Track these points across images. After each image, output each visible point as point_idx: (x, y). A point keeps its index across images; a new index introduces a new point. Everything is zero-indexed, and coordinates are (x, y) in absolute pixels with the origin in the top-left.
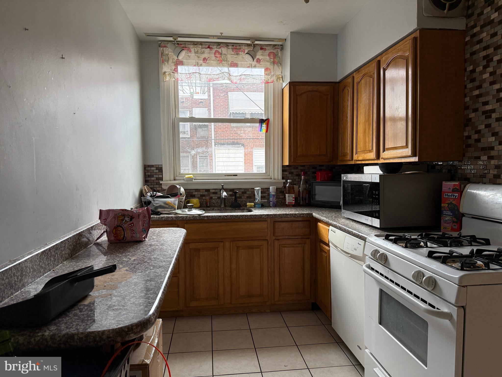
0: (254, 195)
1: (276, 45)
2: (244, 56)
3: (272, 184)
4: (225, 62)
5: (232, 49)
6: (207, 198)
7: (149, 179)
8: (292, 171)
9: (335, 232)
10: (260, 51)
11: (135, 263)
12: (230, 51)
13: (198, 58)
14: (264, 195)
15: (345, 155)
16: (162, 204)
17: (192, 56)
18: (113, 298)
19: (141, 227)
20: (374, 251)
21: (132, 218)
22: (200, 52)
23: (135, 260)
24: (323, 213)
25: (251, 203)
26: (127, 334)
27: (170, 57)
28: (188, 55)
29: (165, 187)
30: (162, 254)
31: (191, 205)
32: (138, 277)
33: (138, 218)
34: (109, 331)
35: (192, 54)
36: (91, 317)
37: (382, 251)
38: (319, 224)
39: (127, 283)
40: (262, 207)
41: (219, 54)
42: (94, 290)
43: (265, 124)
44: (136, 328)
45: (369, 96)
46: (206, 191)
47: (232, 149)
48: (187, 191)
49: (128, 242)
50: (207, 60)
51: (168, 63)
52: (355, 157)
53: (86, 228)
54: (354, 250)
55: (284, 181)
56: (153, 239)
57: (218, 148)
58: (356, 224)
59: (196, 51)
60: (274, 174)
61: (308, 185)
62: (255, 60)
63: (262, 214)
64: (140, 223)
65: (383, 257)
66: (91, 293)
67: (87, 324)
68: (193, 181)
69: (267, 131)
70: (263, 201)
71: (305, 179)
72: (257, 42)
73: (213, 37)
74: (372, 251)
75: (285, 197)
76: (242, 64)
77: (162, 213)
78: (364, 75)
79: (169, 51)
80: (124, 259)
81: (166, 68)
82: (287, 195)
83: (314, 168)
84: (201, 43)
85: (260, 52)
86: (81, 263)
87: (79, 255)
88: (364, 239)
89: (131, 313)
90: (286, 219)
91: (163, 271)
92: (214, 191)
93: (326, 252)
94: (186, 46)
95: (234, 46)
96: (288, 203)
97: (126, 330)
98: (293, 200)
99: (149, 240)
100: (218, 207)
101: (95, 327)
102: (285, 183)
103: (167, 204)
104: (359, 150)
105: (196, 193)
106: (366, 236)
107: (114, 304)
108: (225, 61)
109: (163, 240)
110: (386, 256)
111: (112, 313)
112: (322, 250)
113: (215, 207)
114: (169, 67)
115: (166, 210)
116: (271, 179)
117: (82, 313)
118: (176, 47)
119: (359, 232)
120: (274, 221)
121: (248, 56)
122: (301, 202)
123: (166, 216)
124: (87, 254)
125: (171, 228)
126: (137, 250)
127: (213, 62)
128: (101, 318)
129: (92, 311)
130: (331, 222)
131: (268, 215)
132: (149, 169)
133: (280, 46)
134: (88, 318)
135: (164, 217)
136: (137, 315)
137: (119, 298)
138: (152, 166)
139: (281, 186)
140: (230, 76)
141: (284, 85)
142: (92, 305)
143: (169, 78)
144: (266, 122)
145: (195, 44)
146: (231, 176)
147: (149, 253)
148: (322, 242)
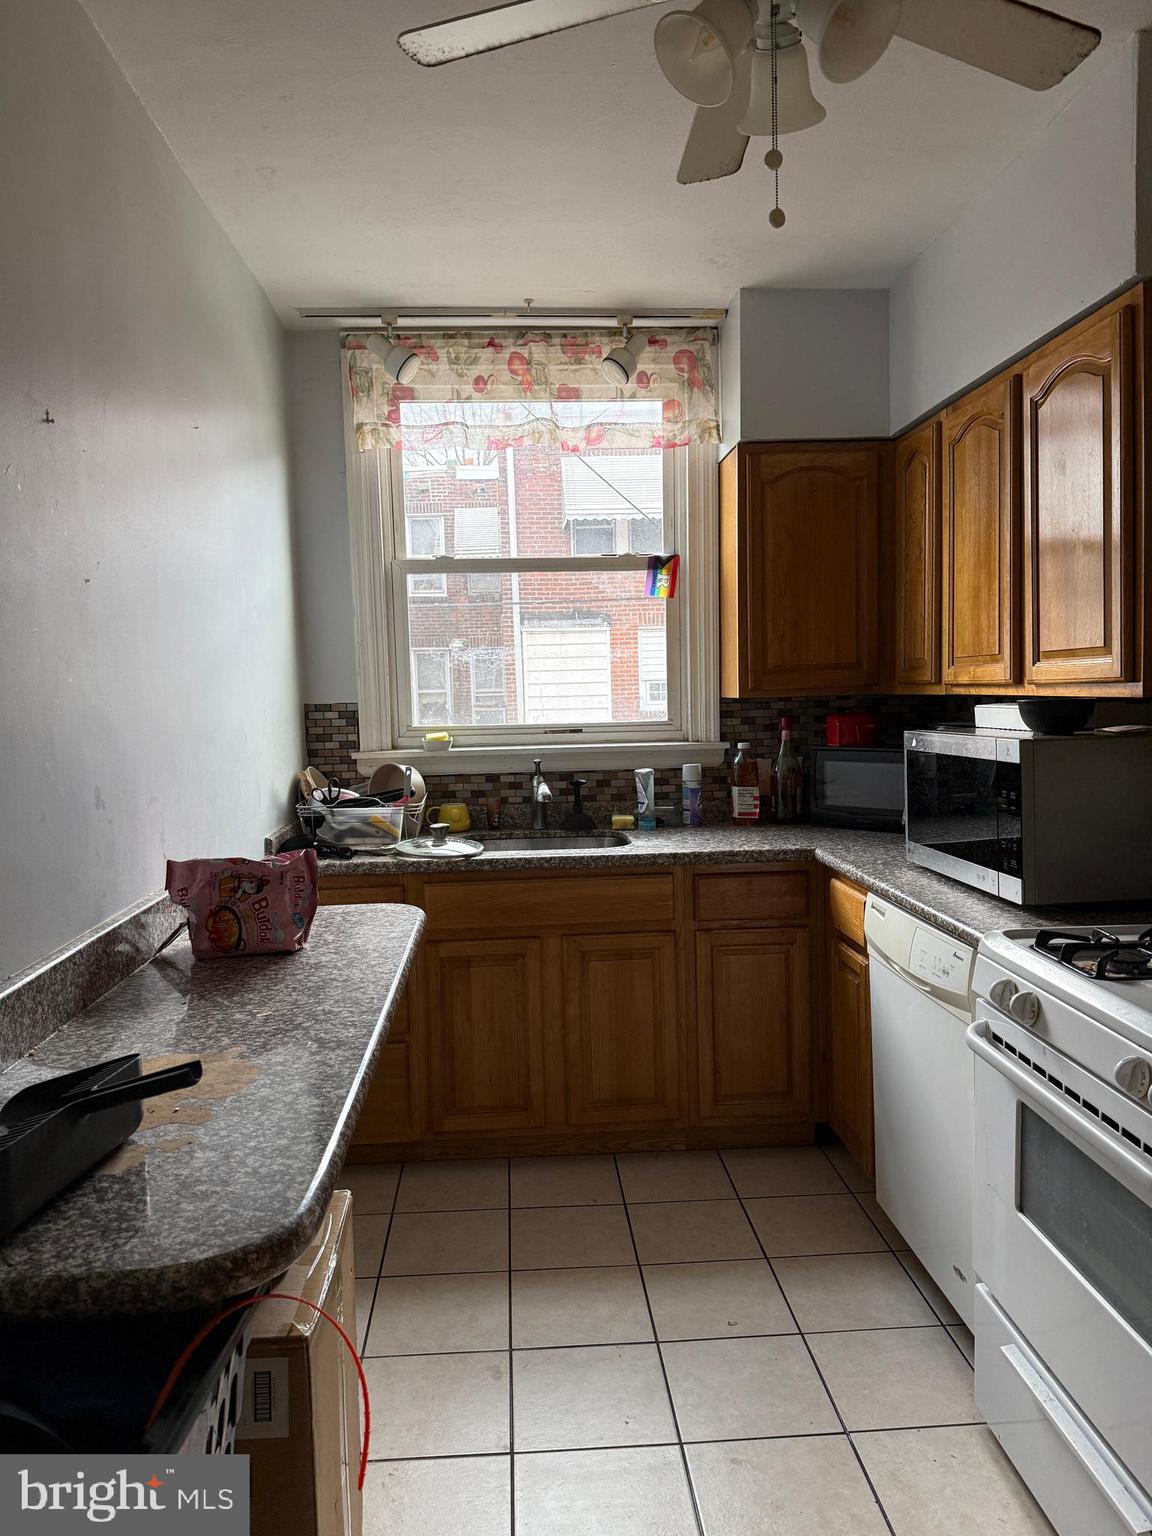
0: (634, 789)
1: (698, 328)
2: (599, 367)
3: (688, 755)
4: (543, 386)
5: (561, 345)
6: (492, 801)
7: (319, 745)
8: (754, 713)
9: (883, 914)
10: (648, 349)
11: (266, 1029)
12: (556, 352)
13: (458, 378)
14: (664, 791)
15: (915, 666)
16: (358, 825)
17: (440, 373)
18: (196, 1155)
19: (289, 910)
20: (1001, 986)
21: (261, 883)
22: (466, 360)
23: (267, 1019)
24: (848, 851)
25: (626, 814)
26: (231, 1278)
27: (376, 378)
28: (429, 371)
29: (365, 770)
30: (350, 998)
31: (443, 827)
32: (273, 1082)
33: (282, 883)
34: (178, 1269)
35: (442, 367)
36: (131, 1220)
37: (1025, 987)
38: (837, 884)
39: (240, 1101)
40: (657, 826)
41: (522, 364)
42: (142, 1123)
43: (664, 571)
44: (258, 1258)
45: (990, 486)
46: (487, 781)
47: (573, 632)
48: (432, 781)
49: (252, 955)
50: (486, 383)
51: (369, 396)
52: (948, 674)
53: (128, 918)
54: (941, 974)
55: (727, 745)
56: (327, 943)
57: (530, 630)
58: (950, 891)
59: (453, 355)
60: (696, 726)
61: (800, 759)
62: (633, 377)
63: (657, 852)
64: (287, 897)
65: (1028, 1005)
66: (134, 1137)
67: (116, 1246)
68: (450, 749)
69: (671, 594)
70: (661, 810)
71: (791, 740)
72: (636, 323)
73: (504, 311)
74: (994, 987)
75: (729, 795)
76: (591, 390)
77: (356, 853)
78: (973, 419)
79: (371, 360)
80: (238, 1016)
81: (365, 413)
82: (735, 790)
83: (820, 703)
84: (467, 333)
85: (648, 352)
86: (111, 1030)
87: (107, 1000)
88: (972, 942)
89: (244, 1208)
90: (731, 868)
91: (348, 1058)
92: (513, 780)
93: (858, 971)
94: (424, 344)
95: (569, 338)
96: (740, 814)
97: (229, 1264)
98: (755, 806)
99: (313, 948)
100: (524, 829)
101: (140, 1254)
102: (729, 754)
103: (369, 824)
104: (958, 653)
105: (459, 787)
106: (977, 934)
107: (198, 1174)
108: (539, 384)
109: (355, 946)
110: (1036, 1004)
111: (191, 1207)
112: (845, 965)
113: (516, 826)
114: (373, 410)
115: (367, 840)
116: (687, 740)
117: (103, 1207)
118: (393, 347)
119: (957, 920)
120: (695, 875)
121: (610, 367)
122: (780, 807)
123: (368, 860)
124: (129, 997)
125: (379, 905)
126: (276, 986)
127: (504, 387)
128: (156, 1222)
129: (136, 1198)
130: (872, 880)
131: (675, 855)
132: (318, 715)
133: (709, 331)
134: (121, 1223)
135: (363, 864)
136: (262, 1214)
137: (213, 1154)
138: (329, 708)
139: (718, 760)
140: (557, 430)
141: (724, 450)
142: (133, 1178)
143: (374, 443)
144: (670, 564)
145: (449, 334)
146: (563, 732)
147: (310, 995)
148: (844, 941)
